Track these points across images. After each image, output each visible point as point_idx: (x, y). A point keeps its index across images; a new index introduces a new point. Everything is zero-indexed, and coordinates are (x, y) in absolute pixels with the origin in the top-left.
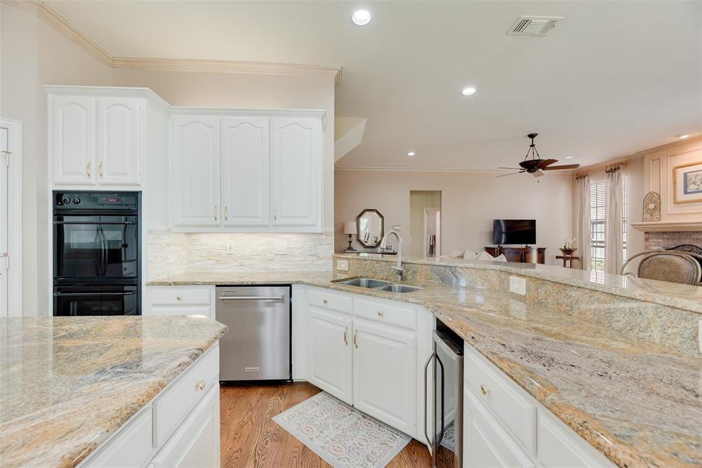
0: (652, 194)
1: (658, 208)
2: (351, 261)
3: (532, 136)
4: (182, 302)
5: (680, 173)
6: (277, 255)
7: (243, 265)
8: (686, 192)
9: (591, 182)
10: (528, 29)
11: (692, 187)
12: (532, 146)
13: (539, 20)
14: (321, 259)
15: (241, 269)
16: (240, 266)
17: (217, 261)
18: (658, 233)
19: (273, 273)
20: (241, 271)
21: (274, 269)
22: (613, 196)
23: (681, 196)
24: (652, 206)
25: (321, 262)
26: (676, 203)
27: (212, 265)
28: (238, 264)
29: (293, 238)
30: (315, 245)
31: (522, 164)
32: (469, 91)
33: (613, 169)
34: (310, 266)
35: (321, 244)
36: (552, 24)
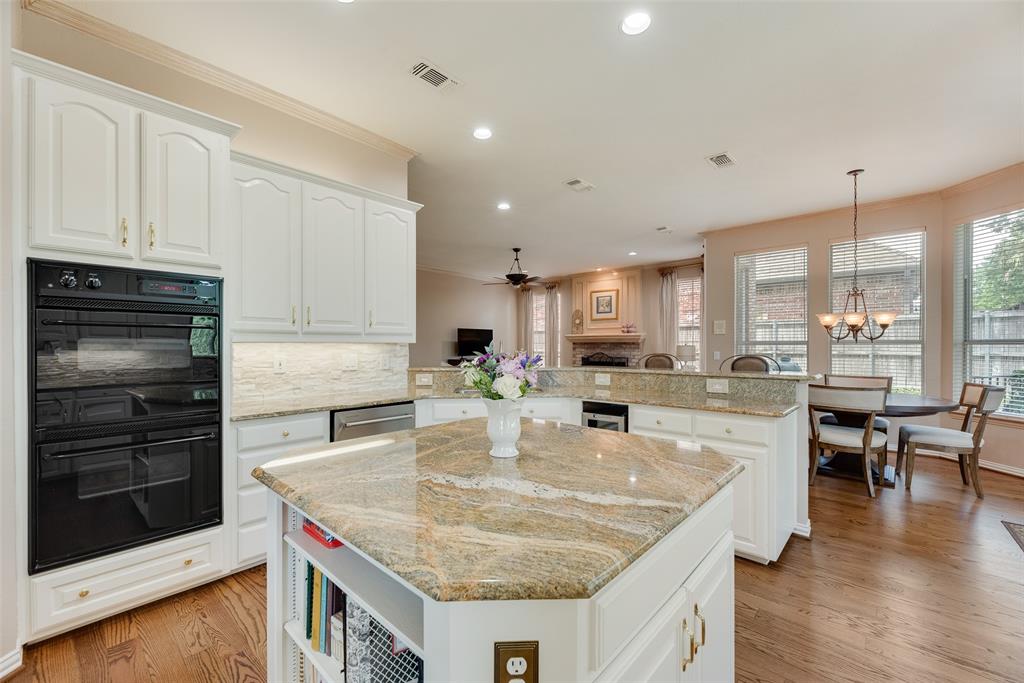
0: (577, 311)
1: (581, 323)
2: (436, 374)
3: (517, 250)
4: (288, 438)
5: (595, 296)
6: (344, 371)
7: (299, 388)
8: (598, 312)
9: (534, 297)
10: (577, 186)
11: (601, 309)
12: (517, 259)
13: (584, 183)
14: (396, 374)
15: (295, 393)
16: (294, 389)
17: (258, 385)
18: (581, 344)
19: (340, 395)
20: (295, 397)
21: (341, 391)
22: (551, 308)
23: (596, 316)
24: (578, 321)
25: (395, 378)
26: (592, 320)
27: (249, 391)
28: (291, 387)
29: (365, 349)
30: (390, 357)
31: (508, 276)
32: (504, 206)
33: (552, 285)
34: (384, 384)
35: (395, 356)
36: (588, 188)
